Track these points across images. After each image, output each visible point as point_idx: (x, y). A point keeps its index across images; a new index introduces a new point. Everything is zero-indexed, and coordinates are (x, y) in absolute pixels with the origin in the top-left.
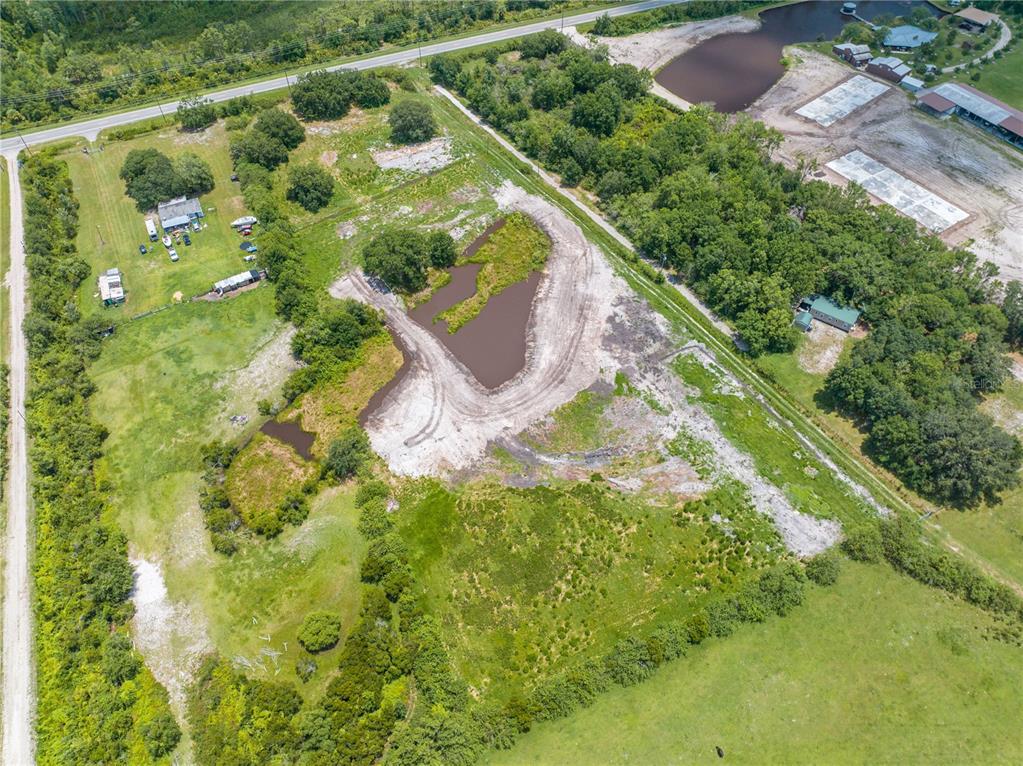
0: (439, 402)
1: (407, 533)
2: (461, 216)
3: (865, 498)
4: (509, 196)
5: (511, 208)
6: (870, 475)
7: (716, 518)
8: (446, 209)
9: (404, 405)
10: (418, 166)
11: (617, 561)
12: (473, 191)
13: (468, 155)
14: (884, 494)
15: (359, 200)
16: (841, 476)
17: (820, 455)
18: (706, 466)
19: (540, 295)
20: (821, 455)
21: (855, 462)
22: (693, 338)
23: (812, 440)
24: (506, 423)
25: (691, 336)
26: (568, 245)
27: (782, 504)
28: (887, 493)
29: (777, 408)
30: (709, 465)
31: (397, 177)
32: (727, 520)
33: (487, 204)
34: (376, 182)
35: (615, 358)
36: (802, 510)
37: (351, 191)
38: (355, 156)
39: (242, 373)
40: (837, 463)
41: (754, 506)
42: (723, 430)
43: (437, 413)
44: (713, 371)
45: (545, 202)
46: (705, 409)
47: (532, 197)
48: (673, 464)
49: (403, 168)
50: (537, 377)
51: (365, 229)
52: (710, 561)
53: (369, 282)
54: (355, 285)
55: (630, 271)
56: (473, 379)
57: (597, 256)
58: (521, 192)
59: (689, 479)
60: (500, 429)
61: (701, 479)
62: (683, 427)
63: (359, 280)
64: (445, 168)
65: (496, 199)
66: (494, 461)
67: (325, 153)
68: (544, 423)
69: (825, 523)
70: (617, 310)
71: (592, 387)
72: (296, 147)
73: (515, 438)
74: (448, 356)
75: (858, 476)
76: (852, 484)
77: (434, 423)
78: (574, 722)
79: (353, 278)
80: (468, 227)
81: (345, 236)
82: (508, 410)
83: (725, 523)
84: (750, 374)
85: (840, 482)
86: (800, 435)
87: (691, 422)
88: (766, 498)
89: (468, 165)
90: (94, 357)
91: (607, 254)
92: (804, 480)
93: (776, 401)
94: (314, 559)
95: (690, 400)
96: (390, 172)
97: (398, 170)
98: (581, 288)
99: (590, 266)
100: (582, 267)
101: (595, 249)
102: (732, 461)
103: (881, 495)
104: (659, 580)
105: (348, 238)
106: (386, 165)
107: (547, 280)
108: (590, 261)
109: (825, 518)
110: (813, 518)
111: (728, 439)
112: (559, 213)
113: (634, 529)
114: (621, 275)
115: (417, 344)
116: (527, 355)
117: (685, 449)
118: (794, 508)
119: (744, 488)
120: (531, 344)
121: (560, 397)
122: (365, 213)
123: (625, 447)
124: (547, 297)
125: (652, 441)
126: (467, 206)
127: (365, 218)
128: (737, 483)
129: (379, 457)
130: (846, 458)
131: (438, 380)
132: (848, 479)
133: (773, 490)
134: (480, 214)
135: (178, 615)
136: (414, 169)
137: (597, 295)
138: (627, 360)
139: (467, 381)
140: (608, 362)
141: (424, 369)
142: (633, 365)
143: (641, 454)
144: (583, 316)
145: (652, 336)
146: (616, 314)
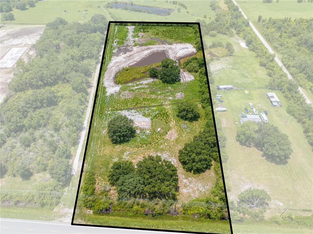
2: (136, 87)
4: (113, 90)
5: (117, 86)
8: (139, 92)
9: (185, 53)
10: (134, 114)
12: (123, 95)
13: (109, 113)
15: (169, 107)
19: (135, 63)
20: (116, 31)
22: (112, 47)
26: (114, 70)
31: (147, 112)
33: (122, 89)
34: (157, 112)
37: (170, 112)
38: (159, 129)
39: (224, 67)
43: (178, 51)
45: (105, 83)
47: (107, 86)
49: (141, 116)
50: (152, 50)
51: (173, 94)
55: (107, 60)
57: (111, 65)
58: (108, 89)
63: (183, 79)
64: (124, 109)
65: (119, 90)
67: (172, 140)
70: (121, 55)
71: (143, 46)
79: (185, 80)
80: (138, 83)
81: (181, 94)
89: (114, 107)
91: (107, 65)
93: (112, 37)
96: (149, 115)
97: (144, 115)
98: (124, 60)
99: (115, 64)
100: (117, 64)
101: (108, 67)
105: (181, 93)
106: (148, 120)
107: (130, 65)
112: (105, 79)
114: (110, 60)
116: (151, 54)
117: (136, 36)
120: (148, 55)
122: (170, 100)
126: (132, 90)
127: (171, 98)
131: (175, 55)
134: (129, 86)
136: (138, 113)
137: (122, 58)
138: (131, 48)
139: (168, 53)
140: (135, 49)
141: (177, 58)
142: (131, 47)
143: (145, 38)
144: (130, 56)
145: (120, 50)
146: (123, 54)
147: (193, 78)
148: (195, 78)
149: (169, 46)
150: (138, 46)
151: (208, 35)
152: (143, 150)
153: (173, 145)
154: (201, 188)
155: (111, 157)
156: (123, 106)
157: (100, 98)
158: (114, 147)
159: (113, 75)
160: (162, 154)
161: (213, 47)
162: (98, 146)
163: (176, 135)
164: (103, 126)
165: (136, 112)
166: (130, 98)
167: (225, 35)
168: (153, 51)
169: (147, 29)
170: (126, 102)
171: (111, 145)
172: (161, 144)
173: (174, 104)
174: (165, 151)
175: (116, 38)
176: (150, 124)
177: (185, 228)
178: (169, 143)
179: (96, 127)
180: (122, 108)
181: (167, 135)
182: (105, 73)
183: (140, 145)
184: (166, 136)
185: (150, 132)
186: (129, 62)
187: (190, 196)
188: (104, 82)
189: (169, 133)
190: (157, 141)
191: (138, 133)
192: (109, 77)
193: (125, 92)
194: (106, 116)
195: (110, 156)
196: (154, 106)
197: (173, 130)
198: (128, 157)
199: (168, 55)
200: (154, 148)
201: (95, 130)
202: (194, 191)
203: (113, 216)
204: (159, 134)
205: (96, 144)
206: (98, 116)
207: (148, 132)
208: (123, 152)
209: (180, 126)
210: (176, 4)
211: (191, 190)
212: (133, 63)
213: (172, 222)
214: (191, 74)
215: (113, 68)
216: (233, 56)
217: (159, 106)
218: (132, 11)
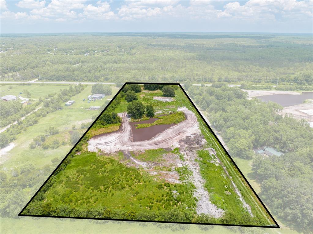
0: (117, 139)
1: (76, 160)
3: (247, 209)
4: (182, 109)
5: (180, 111)
6: (256, 203)
7: (175, 192)
8: (162, 108)
11: (127, 189)
12: (173, 107)
13: (179, 101)
14: (258, 211)
16: (241, 199)
17: (236, 190)
18: (185, 178)
21: (252, 197)
22: (212, 147)
23: (236, 184)
24: (130, 148)
25: (212, 146)
26: (190, 121)
27: (206, 197)
28: (260, 211)
29: (229, 173)
30: (186, 178)
32: (178, 194)
33: (174, 109)
34: (149, 101)
35: (180, 145)
36: (213, 203)
39: (78, 122)
40: (242, 194)
41: (193, 194)
42: (201, 171)
43: (113, 141)
44: (212, 156)
45: (192, 112)
46: (200, 164)
47: (189, 111)
48: (173, 173)
49: (159, 100)
50: (151, 142)
52: (160, 202)
53: (126, 115)
54: (123, 114)
55: (205, 129)
56: (132, 138)
57: (197, 124)
58: (187, 109)
59: (175, 178)
60: (127, 149)
61: (179, 180)
62: (187, 166)
64: (170, 102)
65: (178, 109)
66: (117, 154)
67: (143, 95)
68: (141, 151)
69: (220, 210)
70: (192, 136)
71: (165, 149)
72: (137, 93)
73: (129, 152)
74: (130, 132)
75: (249, 201)
76: (244, 203)
77: (111, 142)
78: (62, 223)
80: (164, 112)
82: (134, 146)
83: (176, 194)
84: (226, 161)
85: (239, 200)
86: (232, 182)
87: (191, 165)
88: (201, 194)
89: (177, 102)
90: (53, 112)
91: (201, 125)
92: (223, 194)
93: (230, 170)
94: (47, 157)
95: (196, 160)
97: (157, 100)
98: (185, 129)
99: (192, 126)
100: (190, 125)
102: (196, 180)
103: (256, 211)
104: (135, 199)
106: (155, 99)
107: (176, 126)
108: (194, 124)
109: (222, 208)
110: (216, 207)
111: (201, 173)
112: (194, 114)
113: (141, 184)
114: (201, 129)
115: (125, 128)
117: (182, 171)
118: (210, 201)
119: (195, 188)
120: (157, 136)
121: (153, 147)
123: (161, 164)
124: (172, 128)
125: (172, 165)
126: (168, 109)
128: (192, 185)
129: (88, 144)
130: (248, 194)
131: (122, 135)
132: (244, 201)
133: (206, 193)
134: (170, 110)
135: (6, 155)
136: (162, 101)
137: (188, 131)
138: (184, 146)
139: (130, 138)
140: (177, 145)
141: (121, 132)
142: (184, 148)
143: (164, 167)
144: (179, 134)
145: (198, 143)
146: (190, 136)
150: (173, 148)
157: (189, 106)
159: (189, 117)
182: (197, 118)
192: (191, 116)
199: (131, 135)
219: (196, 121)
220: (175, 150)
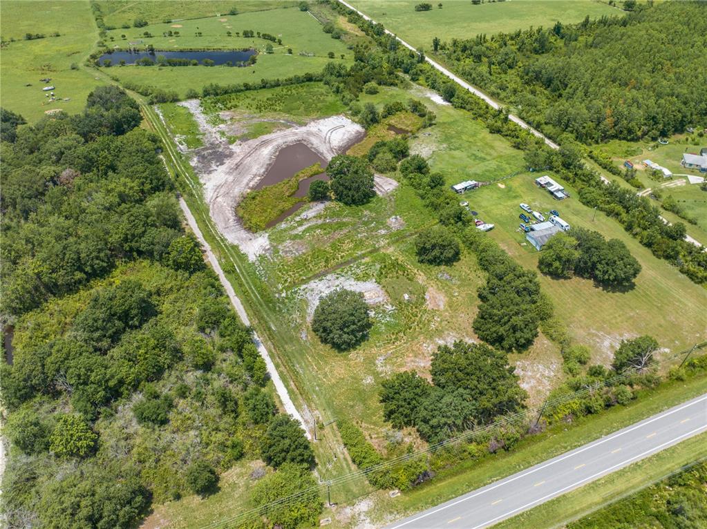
0: (327, 137)
2: (301, 229)
4: (255, 246)
5: (258, 235)
8: (313, 236)
9: (345, 137)
10: (337, 282)
12: (286, 252)
13: (284, 295)
15: (392, 249)
19: (259, 178)
20: (161, 117)
26: (225, 204)
31: (358, 271)
33: (276, 240)
34: (378, 267)
35: (230, 149)
37: (401, 258)
38: (406, 296)
39: (434, 149)
42: (197, 126)
43: (329, 135)
44: (183, 142)
45: (226, 237)
46: (199, 131)
47: (236, 243)
48: (227, 118)
49: (352, 282)
50: (275, 144)
51: (381, 223)
55: (193, 187)
56: (309, 146)
57: (209, 195)
58: (244, 248)
61: (219, 115)
62: (214, 127)
63: (379, 189)
64: (310, 279)
65: (268, 242)
66: (305, 121)
67: (442, 307)
68: (279, 130)
70: (215, 168)
71: (248, 140)
73: (294, 127)
79: (383, 190)
80: (298, 219)
81: (396, 218)
82: (294, 134)
83: (219, 105)
86: (164, 124)
87: (209, 129)
89: (286, 281)
91: (201, 197)
93: (164, 134)
96: (367, 276)
97: (358, 279)
98: (231, 178)
99: (218, 190)
100: (222, 190)
101: (207, 201)
102: (202, 118)
105: (393, 217)
106: (372, 285)
107: (251, 186)
112: (220, 228)
116: (277, 154)
117: (218, 121)
119: (203, 112)
120: (273, 157)
121: (266, 137)
122: (383, 236)
124: (255, 176)
126: (296, 237)
127: (383, 232)
128: (205, 114)
131: (328, 145)
133: (192, 112)
134: (285, 230)
136: (342, 279)
137: (223, 174)
138: (224, 148)
139: (312, 144)
140: (235, 147)
141: (336, 149)
142: (222, 146)
143: (239, 121)
144: (237, 166)
145: (203, 157)
146: (217, 166)
147: (395, 183)
148: (399, 182)
149: (304, 129)
150: (238, 142)
151: (362, 91)
152: (405, 343)
153: (452, 317)
154: (547, 372)
155: (355, 378)
156: (301, 273)
157: (240, 270)
158: (346, 358)
159: (230, 215)
160: (444, 340)
161: (389, 114)
162: (313, 368)
163: (442, 297)
164: (293, 325)
165: (337, 278)
166: (304, 254)
167: (393, 87)
168: (278, 146)
169: (230, 102)
170: (301, 263)
171: (337, 356)
172: (429, 321)
173: (397, 241)
174: (446, 332)
175: (174, 133)
176: (383, 291)
177: (568, 444)
178: (441, 315)
179: (279, 332)
180: (304, 278)
181: (428, 302)
182: (210, 215)
183: (393, 337)
184: (428, 305)
185: (394, 308)
186: (245, 181)
187: (539, 392)
188: (222, 235)
189: (427, 297)
190: (417, 318)
191: (373, 316)
192: (227, 221)
193: (285, 244)
194: (283, 303)
195: (352, 378)
196: (363, 256)
197: (430, 289)
198: (388, 367)
199: (315, 148)
200: (420, 333)
201: (283, 338)
202: (539, 382)
203: (440, 480)
204: (411, 305)
205: (307, 366)
206: (267, 309)
207: (389, 307)
208: (370, 361)
209: (438, 279)
210: (252, 37)
211: (533, 382)
212: (256, 180)
213: (541, 444)
214: (387, 177)
215: (219, 199)
216: (435, 124)
217: (371, 252)
218: (163, 65)
219: (211, 206)
220: (234, 141)
